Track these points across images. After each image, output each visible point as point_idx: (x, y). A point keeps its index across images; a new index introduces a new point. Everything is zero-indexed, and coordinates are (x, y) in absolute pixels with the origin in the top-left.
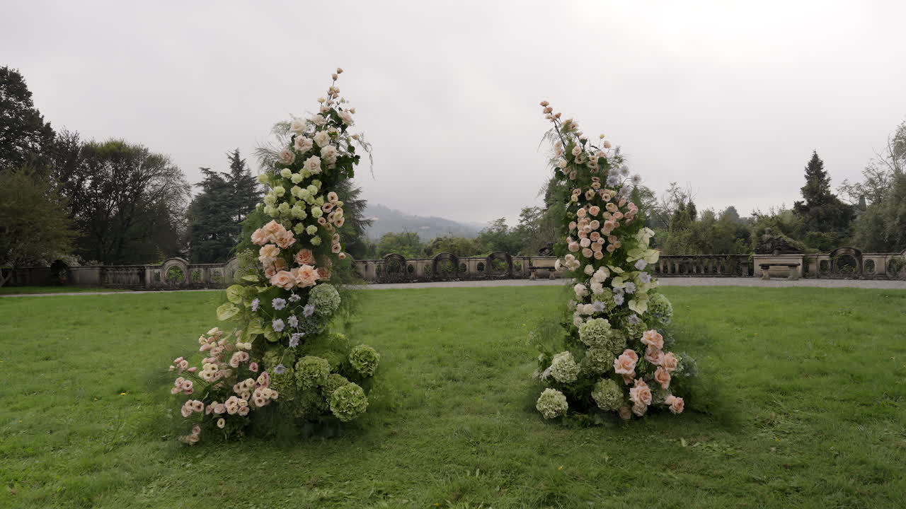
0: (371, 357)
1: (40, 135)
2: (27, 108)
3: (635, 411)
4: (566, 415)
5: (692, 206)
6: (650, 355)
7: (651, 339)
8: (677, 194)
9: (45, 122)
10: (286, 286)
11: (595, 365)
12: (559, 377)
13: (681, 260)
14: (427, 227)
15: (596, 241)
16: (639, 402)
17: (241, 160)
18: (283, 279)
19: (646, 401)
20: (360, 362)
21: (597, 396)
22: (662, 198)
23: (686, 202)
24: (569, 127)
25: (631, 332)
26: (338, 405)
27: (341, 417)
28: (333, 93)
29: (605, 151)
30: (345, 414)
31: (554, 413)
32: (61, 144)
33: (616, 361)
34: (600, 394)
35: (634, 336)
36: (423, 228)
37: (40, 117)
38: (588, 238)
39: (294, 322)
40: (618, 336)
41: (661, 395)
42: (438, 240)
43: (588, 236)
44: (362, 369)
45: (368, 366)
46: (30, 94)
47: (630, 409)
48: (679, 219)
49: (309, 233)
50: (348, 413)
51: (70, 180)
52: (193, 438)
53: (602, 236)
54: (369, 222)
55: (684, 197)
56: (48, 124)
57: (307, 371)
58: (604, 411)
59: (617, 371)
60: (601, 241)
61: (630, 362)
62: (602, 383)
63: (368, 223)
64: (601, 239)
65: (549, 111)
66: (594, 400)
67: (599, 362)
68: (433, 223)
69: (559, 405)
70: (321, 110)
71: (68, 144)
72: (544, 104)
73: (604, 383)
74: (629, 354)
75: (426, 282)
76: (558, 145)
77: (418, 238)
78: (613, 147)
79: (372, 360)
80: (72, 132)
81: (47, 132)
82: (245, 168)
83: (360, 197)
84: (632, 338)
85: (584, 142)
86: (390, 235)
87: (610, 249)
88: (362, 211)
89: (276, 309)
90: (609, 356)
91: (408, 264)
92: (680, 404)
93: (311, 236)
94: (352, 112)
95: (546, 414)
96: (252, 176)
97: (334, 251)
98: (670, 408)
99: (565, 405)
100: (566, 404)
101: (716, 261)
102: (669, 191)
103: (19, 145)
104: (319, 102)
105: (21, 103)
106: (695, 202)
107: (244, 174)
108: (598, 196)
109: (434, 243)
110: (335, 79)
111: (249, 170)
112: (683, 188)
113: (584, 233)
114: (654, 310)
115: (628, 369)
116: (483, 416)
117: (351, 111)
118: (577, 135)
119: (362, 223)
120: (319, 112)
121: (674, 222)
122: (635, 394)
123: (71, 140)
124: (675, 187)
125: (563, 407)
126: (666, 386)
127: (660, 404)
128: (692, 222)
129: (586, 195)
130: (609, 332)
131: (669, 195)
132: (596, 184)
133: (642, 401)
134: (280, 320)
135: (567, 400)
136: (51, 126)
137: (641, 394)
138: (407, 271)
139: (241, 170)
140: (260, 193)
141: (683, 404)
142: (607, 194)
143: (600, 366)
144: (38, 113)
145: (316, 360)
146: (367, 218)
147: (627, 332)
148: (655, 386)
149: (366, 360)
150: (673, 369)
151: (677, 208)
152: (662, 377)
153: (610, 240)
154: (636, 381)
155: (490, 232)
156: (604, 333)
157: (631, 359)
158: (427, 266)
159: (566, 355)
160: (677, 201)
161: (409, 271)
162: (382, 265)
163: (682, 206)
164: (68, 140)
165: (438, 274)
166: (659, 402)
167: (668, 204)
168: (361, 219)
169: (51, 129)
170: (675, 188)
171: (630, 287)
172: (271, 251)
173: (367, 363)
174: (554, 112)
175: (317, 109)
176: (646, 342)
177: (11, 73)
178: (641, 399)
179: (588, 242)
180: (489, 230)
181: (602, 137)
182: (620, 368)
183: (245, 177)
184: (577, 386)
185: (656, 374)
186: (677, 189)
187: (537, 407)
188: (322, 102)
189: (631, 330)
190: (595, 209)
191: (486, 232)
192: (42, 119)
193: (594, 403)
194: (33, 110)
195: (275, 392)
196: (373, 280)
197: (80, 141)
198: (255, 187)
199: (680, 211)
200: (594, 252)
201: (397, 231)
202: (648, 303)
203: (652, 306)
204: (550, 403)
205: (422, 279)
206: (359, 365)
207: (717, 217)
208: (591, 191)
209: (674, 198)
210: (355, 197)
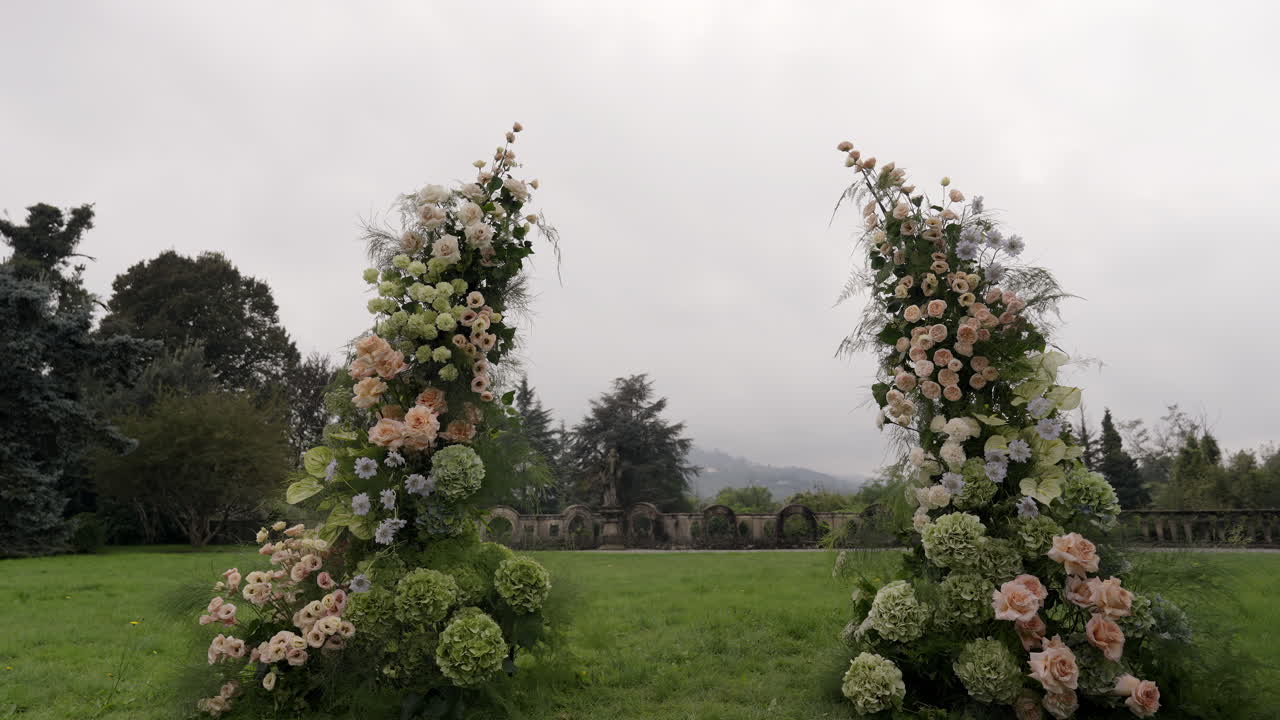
0: (531, 578)
1: (283, 358)
2: (272, 326)
3: (1051, 709)
4: (900, 708)
5: (1209, 443)
6: (1076, 591)
7: (1069, 550)
8: (1181, 422)
9: (290, 342)
10: (390, 444)
11: (958, 609)
12: (885, 628)
13: (1195, 518)
14: (785, 483)
15: (946, 367)
16: (1051, 682)
17: (529, 389)
18: (384, 431)
19: (1066, 678)
20: (509, 584)
21: (964, 670)
22: (1156, 430)
23: (1199, 436)
24: (889, 179)
25: (1031, 543)
26: (446, 654)
27: (452, 675)
28: (505, 158)
29: (956, 208)
30: (456, 669)
31: (874, 701)
32: (308, 369)
33: (997, 595)
34: (969, 666)
35: (1038, 550)
36: (780, 483)
37: (286, 335)
38: (930, 358)
39: (389, 500)
40: (1002, 549)
41: (1107, 676)
42: (797, 498)
43: (929, 355)
44: (513, 598)
45: (523, 592)
46: (276, 308)
47: (1039, 704)
48: (1189, 463)
49: (435, 359)
50: (463, 667)
51: (316, 414)
52: (216, 703)
53: (956, 355)
54: (695, 470)
55: (1194, 427)
56: (294, 344)
57: (412, 593)
58: (981, 704)
59: (999, 615)
60: (955, 364)
61: (1026, 597)
62: (974, 647)
63: (695, 472)
64: (955, 360)
65: (855, 156)
66: (958, 679)
67: (965, 601)
68: (792, 475)
69: (886, 686)
70: (479, 179)
71: (317, 370)
72: (845, 148)
73: (978, 646)
74: (1028, 584)
75: (765, 548)
76: (870, 209)
77: (770, 495)
78: (969, 201)
79: (533, 582)
80: (322, 355)
81: (292, 354)
82: (534, 399)
83: (682, 435)
84: (1034, 555)
85: (918, 201)
86: (729, 490)
87: (976, 382)
88: (687, 453)
89: (361, 477)
90: (985, 588)
91: (741, 521)
92: (1148, 694)
93: (440, 365)
94: (534, 185)
95: (860, 703)
96: (543, 410)
97: (475, 389)
98: (1128, 701)
99: (898, 687)
100: (902, 686)
101: (1260, 521)
102: (1167, 419)
103: (260, 370)
104: (477, 166)
105: (266, 319)
106: (1215, 435)
107: (532, 408)
108: (943, 284)
109: (792, 501)
110: (510, 139)
111: (539, 402)
112: (1191, 414)
113: (921, 352)
114: (1075, 499)
115: (1022, 610)
116: (745, 705)
117: (531, 184)
118: (906, 192)
119: (686, 471)
120: (477, 182)
121: (1181, 466)
122: (1040, 665)
123: (320, 365)
124: (1177, 412)
125: (894, 691)
126: (1115, 654)
127: (1104, 696)
128: (1212, 466)
129: (924, 286)
130: (983, 540)
131: (1168, 424)
132: (939, 263)
133: (1056, 679)
134: (364, 494)
135: (904, 679)
136: (296, 347)
137: (1052, 664)
138: (739, 532)
139: (528, 402)
140: (553, 432)
141: (1158, 696)
142: (960, 281)
143: (968, 610)
144: (284, 331)
145: (433, 574)
146: (693, 465)
147: (1021, 544)
148: (1089, 653)
149: (520, 581)
150: (1121, 612)
151: (1184, 445)
152: (1103, 634)
153: (975, 365)
154: (1045, 641)
155: (877, 484)
156: (967, 537)
157: (1028, 592)
158: (768, 523)
159: (898, 587)
160: (1183, 433)
161: (742, 532)
162: (700, 523)
163: (1192, 442)
164: (317, 365)
165: (784, 537)
166: (1103, 691)
167: (1167, 439)
168: (685, 466)
169: (296, 350)
170: (1176, 414)
171: (1019, 450)
172: (370, 386)
173: (521, 586)
174: (863, 159)
175: (472, 177)
176: (1060, 557)
177: (258, 283)
178: (1052, 674)
179: (929, 366)
180: (875, 481)
181: (945, 183)
182: (1006, 609)
183: (533, 412)
184: (921, 649)
185: (1090, 627)
186: (1180, 415)
187: (844, 689)
188: (480, 165)
189: (1031, 539)
190: (937, 306)
191: (869, 485)
192: (287, 339)
193: (959, 686)
194: (278, 328)
195: (348, 624)
196: (687, 543)
197: (331, 366)
198: (546, 425)
199: (1191, 450)
200: (943, 388)
201: (739, 486)
202: (1062, 486)
203: (1072, 491)
204: (867, 679)
205: (760, 545)
206: (509, 590)
207: (1260, 461)
208: (931, 277)
209: (1177, 430)
210: (675, 434)
